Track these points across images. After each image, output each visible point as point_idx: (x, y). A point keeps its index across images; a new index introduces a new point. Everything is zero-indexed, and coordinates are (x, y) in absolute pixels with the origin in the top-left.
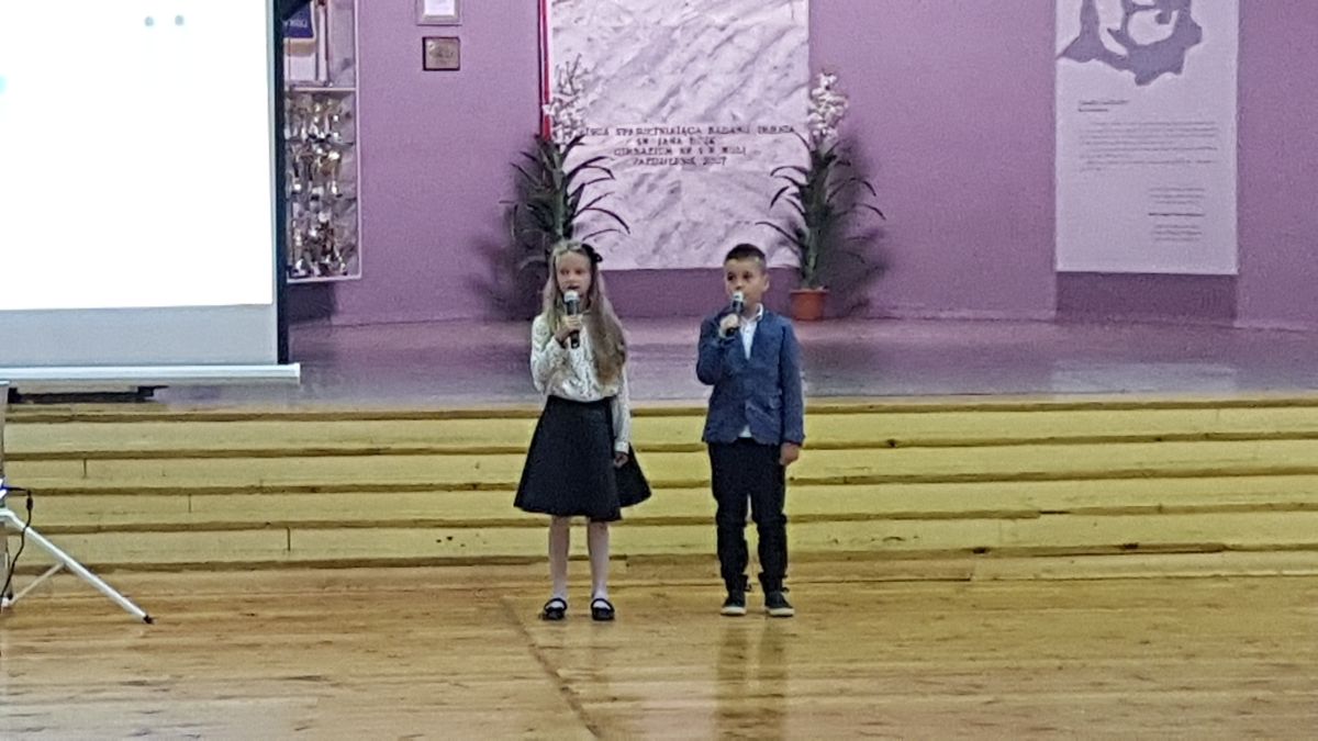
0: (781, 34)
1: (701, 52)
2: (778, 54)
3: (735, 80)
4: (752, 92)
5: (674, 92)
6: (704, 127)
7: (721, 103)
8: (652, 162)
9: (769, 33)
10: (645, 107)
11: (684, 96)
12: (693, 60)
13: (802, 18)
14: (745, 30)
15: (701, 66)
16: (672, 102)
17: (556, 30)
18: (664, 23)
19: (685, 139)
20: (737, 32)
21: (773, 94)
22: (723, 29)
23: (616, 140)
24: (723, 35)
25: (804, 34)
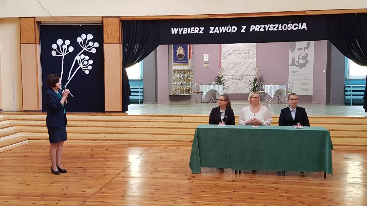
0: (252, 63)
1: (241, 65)
2: (251, 66)
3: (246, 69)
4: (248, 71)
5: (238, 70)
6: (241, 75)
7: (244, 72)
8: (234, 80)
9: (251, 63)
10: (234, 73)
11: (239, 71)
12: (240, 66)
13: (255, 61)
14: (247, 62)
15: (241, 67)
16: (237, 72)
17: (222, 63)
18: (236, 62)
19: (239, 77)
20: (246, 63)
21: (251, 71)
22: (244, 62)
23: (230, 77)
24: (244, 63)
25: (255, 63)
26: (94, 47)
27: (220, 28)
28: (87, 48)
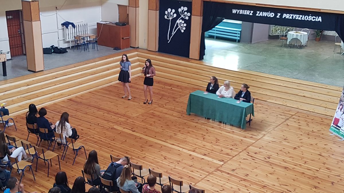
26: (187, 16)
27: (263, 12)
28: (184, 16)
